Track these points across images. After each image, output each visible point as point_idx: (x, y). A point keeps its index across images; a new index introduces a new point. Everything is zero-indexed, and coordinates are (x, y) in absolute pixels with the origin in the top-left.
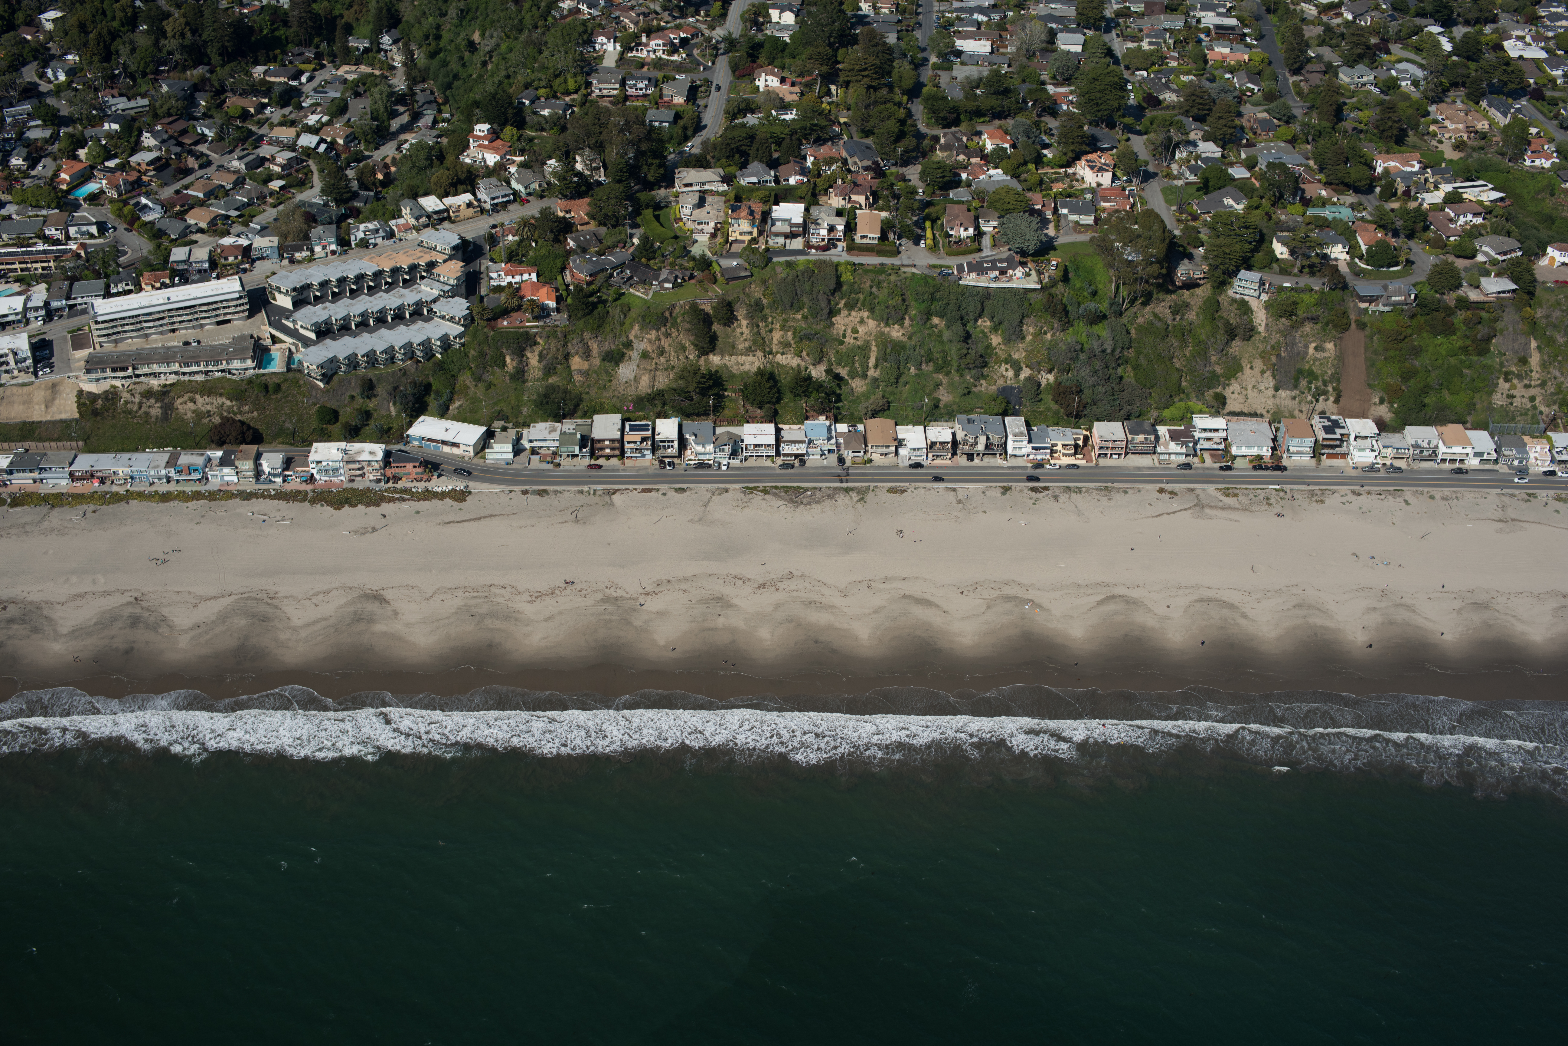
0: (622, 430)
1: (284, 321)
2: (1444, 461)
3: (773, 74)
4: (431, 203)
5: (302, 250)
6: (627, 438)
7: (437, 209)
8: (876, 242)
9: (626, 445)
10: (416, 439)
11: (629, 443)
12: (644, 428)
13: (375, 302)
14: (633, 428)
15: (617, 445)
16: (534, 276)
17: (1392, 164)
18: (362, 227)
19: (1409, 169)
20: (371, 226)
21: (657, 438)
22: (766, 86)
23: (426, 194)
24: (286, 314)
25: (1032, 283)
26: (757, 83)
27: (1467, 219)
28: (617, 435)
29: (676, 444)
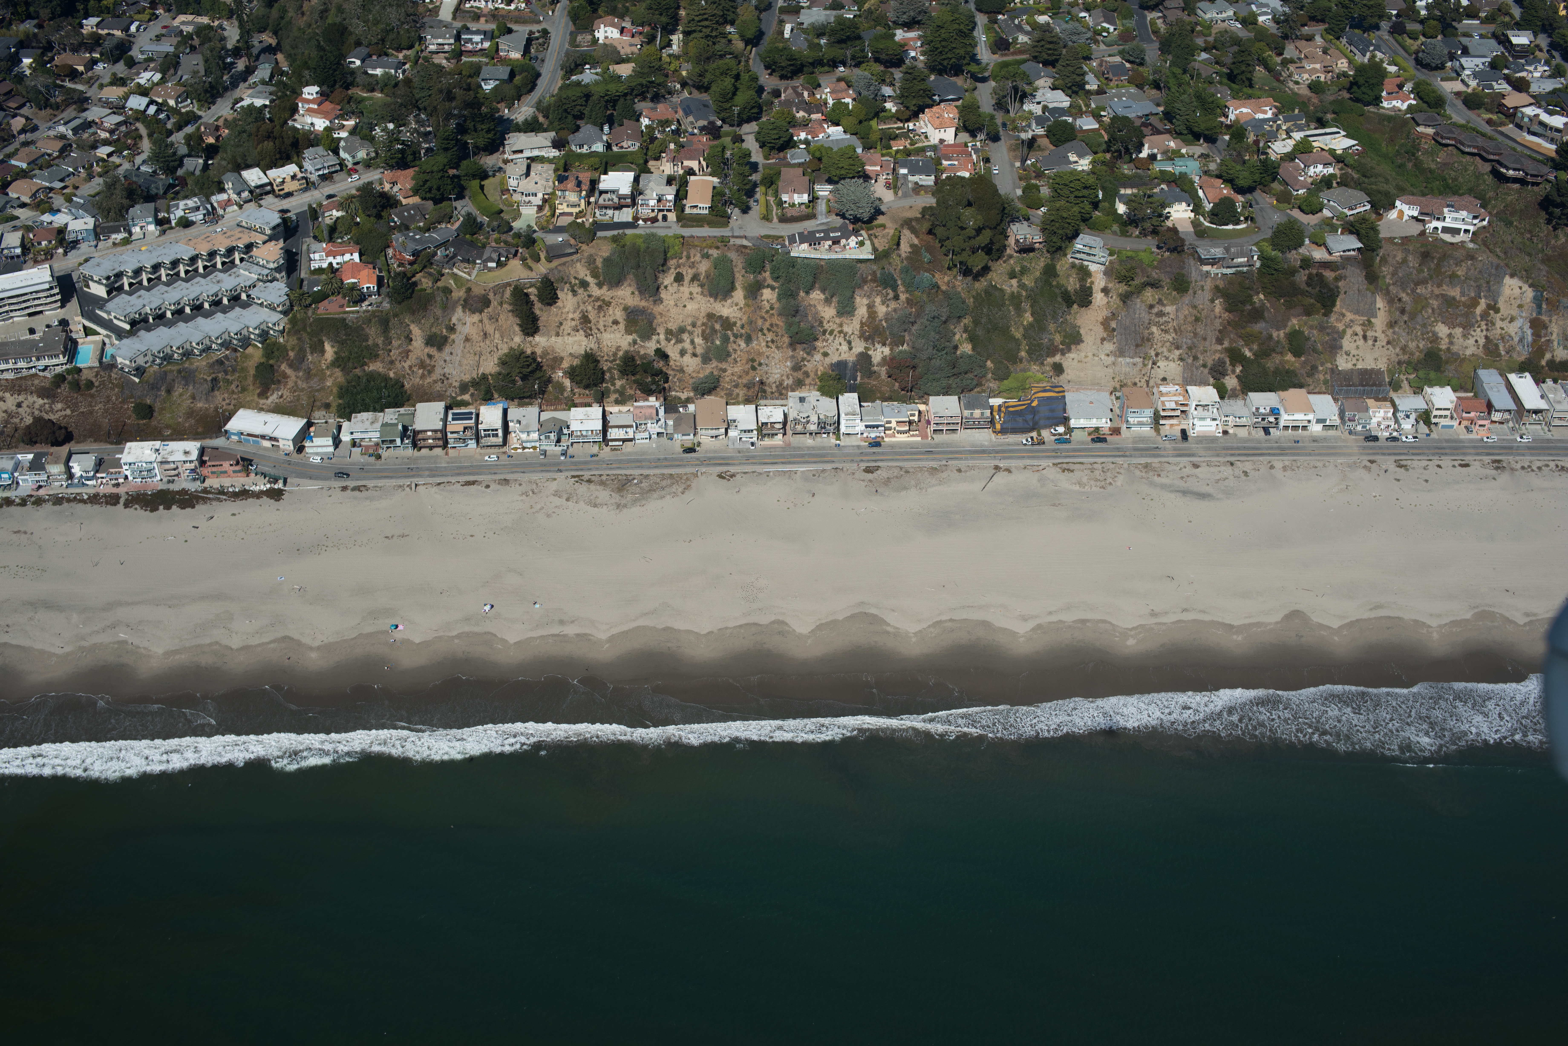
0: (445, 420)
1: (98, 312)
2: (1286, 428)
3: (613, 25)
4: (254, 176)
5: (119, 232)
6: (449, 428)
7: (260, 183)
8: (707, 212)
9: (449, 435)
10: (234, 434)
11: (452, 433)
12: (467, 416)
13: (192, 289)
14: (457, 417)
15: (439, 435)
16: (356, 257)
17: (1245, 110)
18: (182, 204)
19: (1260, 116)
20: (191, 203)
21: (480, 426)
22: (606, 38)
23: (248, 167)
24: (100, 303)
25: (866, 253)
26: (597, 34)
27: (1318, 170)
28: (439, 425)
29: (500, 433)
